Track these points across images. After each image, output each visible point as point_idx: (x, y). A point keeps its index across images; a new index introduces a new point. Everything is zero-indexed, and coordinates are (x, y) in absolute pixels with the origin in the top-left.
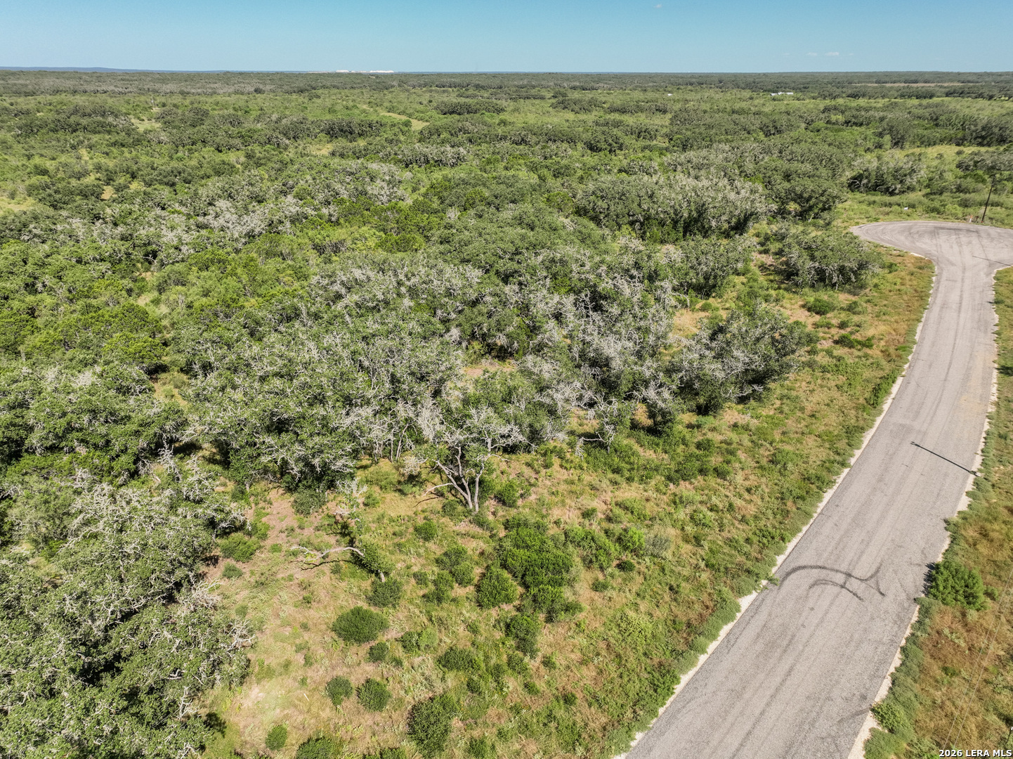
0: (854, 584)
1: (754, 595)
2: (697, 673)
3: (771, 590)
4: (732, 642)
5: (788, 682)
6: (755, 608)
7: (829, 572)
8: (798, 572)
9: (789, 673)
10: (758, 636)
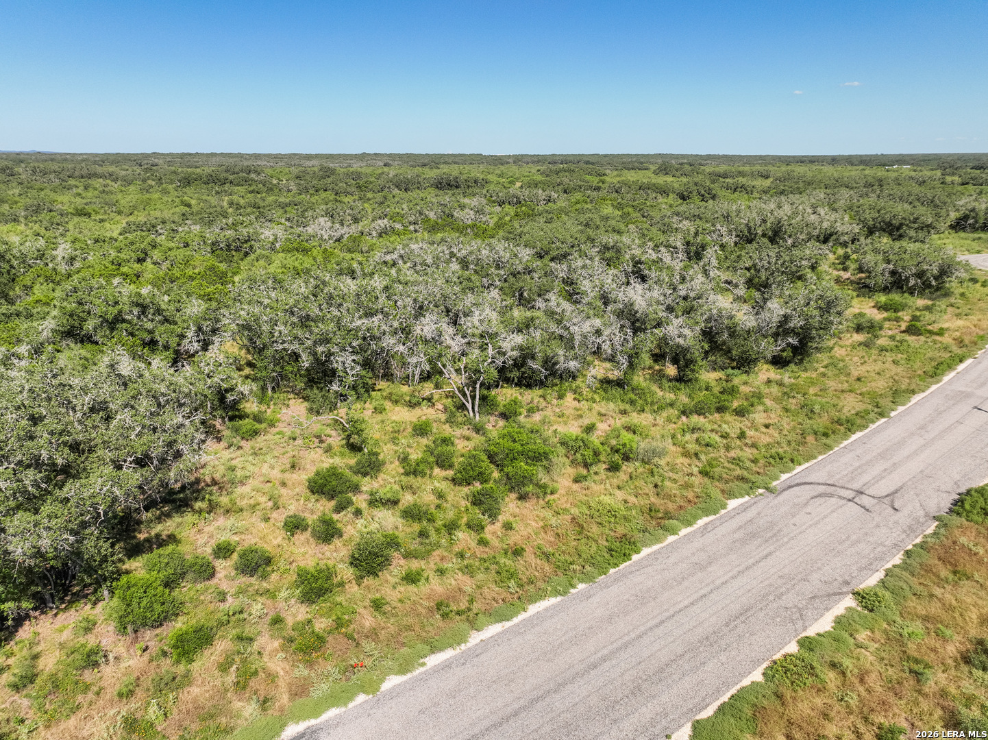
0: (865, 500)
1: (747, 498)
2: (663, 548)
3: (767, 497)
4: (709, 530)
5: (762, 564)
6: (744, 508)
7: (838, 489)
8: (802, 487)
9: (766, 557)
10: (740, 527)
